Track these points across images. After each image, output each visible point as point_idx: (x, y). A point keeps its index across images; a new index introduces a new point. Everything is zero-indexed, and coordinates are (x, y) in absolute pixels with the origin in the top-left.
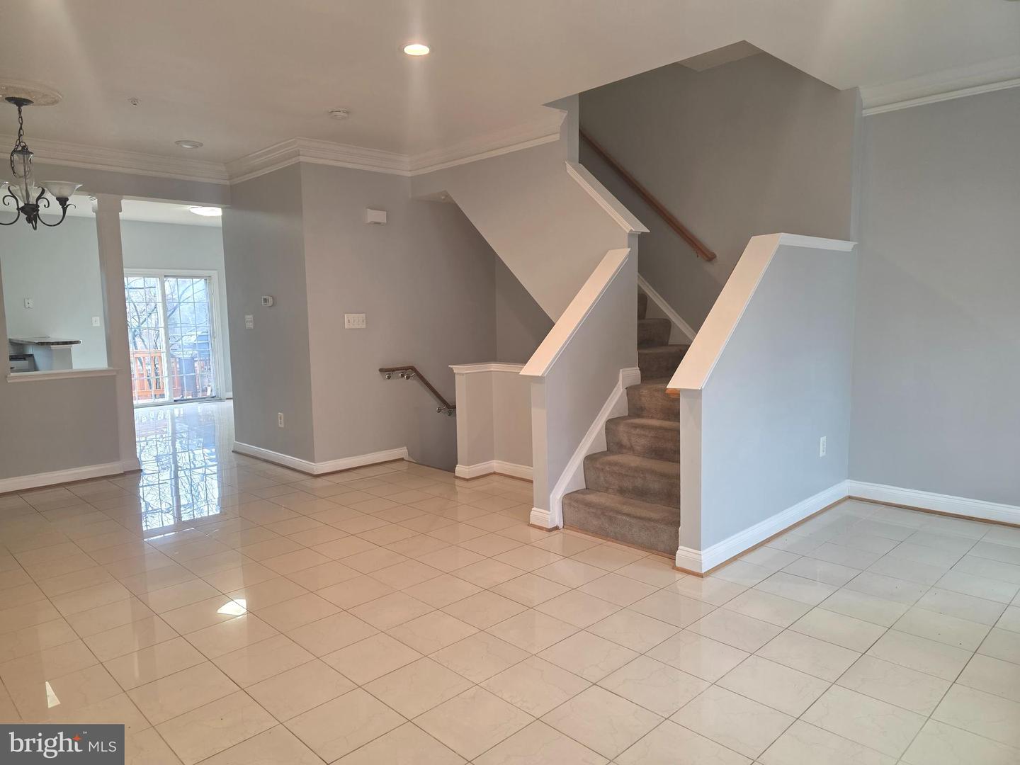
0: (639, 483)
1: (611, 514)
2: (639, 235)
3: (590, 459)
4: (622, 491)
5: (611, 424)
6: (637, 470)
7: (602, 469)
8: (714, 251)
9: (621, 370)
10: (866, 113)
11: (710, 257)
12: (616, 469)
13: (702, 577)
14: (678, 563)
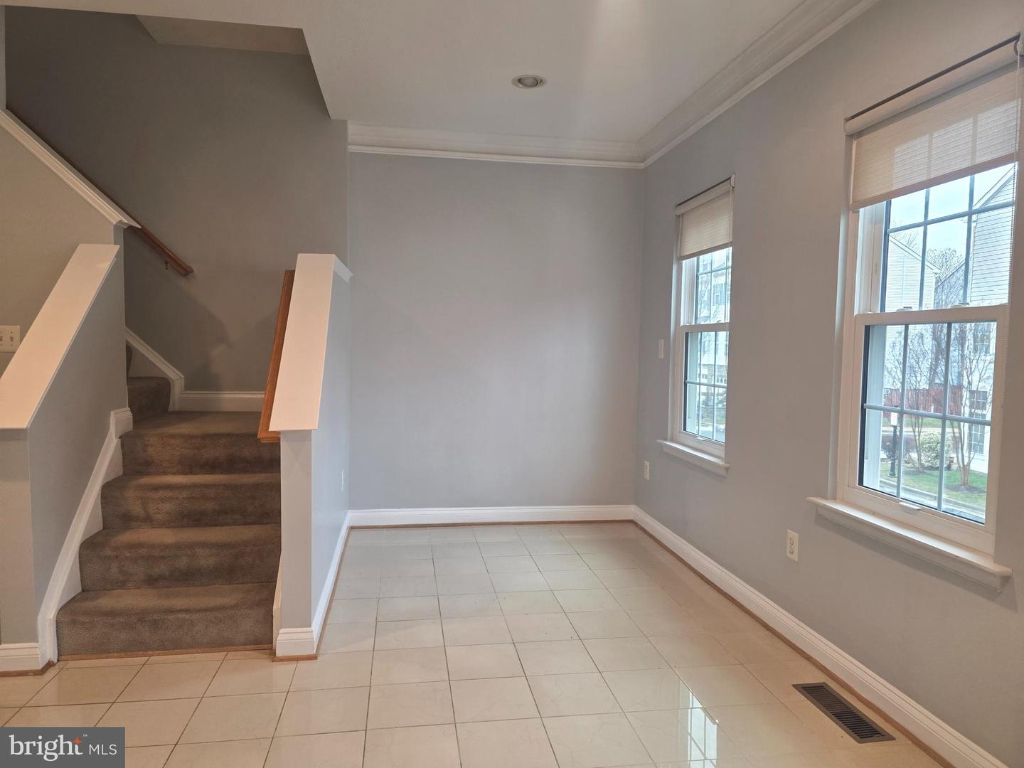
0: (183, 563)
1: (155, 617)
2: (124, 229)
3: (89, 547)
4: (151, 581)
5: (109, 491)
6: (178, 546)
7: (117, 557)
8: (190, 265)
9: (112, 413)
10: (352, 148)
11: (186, 271)
12: (143, 551)
13: (313, 658)
14: (279, 653)
